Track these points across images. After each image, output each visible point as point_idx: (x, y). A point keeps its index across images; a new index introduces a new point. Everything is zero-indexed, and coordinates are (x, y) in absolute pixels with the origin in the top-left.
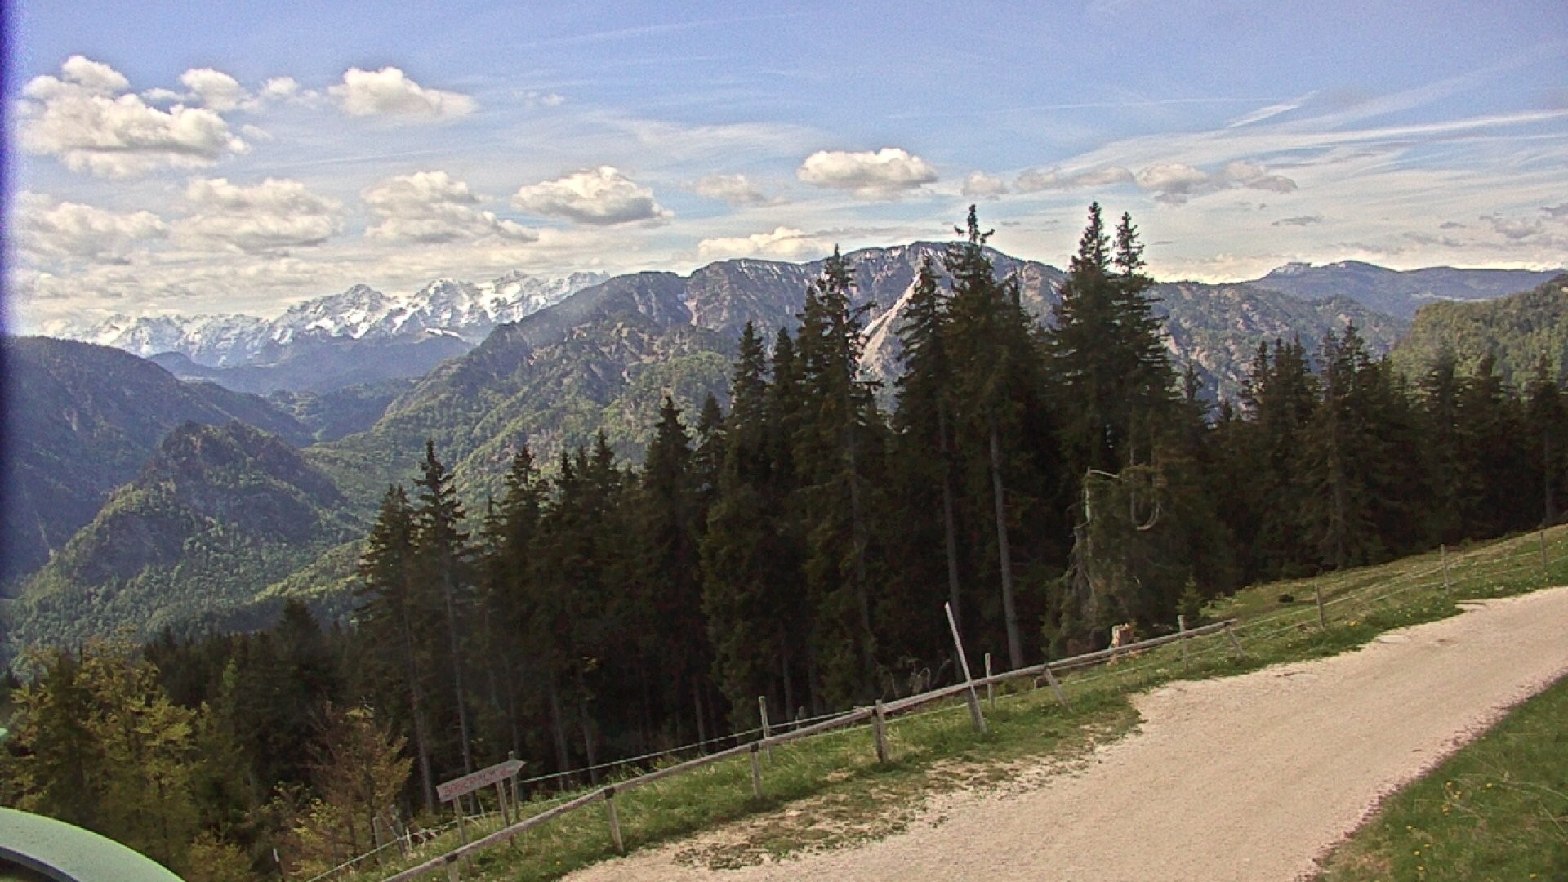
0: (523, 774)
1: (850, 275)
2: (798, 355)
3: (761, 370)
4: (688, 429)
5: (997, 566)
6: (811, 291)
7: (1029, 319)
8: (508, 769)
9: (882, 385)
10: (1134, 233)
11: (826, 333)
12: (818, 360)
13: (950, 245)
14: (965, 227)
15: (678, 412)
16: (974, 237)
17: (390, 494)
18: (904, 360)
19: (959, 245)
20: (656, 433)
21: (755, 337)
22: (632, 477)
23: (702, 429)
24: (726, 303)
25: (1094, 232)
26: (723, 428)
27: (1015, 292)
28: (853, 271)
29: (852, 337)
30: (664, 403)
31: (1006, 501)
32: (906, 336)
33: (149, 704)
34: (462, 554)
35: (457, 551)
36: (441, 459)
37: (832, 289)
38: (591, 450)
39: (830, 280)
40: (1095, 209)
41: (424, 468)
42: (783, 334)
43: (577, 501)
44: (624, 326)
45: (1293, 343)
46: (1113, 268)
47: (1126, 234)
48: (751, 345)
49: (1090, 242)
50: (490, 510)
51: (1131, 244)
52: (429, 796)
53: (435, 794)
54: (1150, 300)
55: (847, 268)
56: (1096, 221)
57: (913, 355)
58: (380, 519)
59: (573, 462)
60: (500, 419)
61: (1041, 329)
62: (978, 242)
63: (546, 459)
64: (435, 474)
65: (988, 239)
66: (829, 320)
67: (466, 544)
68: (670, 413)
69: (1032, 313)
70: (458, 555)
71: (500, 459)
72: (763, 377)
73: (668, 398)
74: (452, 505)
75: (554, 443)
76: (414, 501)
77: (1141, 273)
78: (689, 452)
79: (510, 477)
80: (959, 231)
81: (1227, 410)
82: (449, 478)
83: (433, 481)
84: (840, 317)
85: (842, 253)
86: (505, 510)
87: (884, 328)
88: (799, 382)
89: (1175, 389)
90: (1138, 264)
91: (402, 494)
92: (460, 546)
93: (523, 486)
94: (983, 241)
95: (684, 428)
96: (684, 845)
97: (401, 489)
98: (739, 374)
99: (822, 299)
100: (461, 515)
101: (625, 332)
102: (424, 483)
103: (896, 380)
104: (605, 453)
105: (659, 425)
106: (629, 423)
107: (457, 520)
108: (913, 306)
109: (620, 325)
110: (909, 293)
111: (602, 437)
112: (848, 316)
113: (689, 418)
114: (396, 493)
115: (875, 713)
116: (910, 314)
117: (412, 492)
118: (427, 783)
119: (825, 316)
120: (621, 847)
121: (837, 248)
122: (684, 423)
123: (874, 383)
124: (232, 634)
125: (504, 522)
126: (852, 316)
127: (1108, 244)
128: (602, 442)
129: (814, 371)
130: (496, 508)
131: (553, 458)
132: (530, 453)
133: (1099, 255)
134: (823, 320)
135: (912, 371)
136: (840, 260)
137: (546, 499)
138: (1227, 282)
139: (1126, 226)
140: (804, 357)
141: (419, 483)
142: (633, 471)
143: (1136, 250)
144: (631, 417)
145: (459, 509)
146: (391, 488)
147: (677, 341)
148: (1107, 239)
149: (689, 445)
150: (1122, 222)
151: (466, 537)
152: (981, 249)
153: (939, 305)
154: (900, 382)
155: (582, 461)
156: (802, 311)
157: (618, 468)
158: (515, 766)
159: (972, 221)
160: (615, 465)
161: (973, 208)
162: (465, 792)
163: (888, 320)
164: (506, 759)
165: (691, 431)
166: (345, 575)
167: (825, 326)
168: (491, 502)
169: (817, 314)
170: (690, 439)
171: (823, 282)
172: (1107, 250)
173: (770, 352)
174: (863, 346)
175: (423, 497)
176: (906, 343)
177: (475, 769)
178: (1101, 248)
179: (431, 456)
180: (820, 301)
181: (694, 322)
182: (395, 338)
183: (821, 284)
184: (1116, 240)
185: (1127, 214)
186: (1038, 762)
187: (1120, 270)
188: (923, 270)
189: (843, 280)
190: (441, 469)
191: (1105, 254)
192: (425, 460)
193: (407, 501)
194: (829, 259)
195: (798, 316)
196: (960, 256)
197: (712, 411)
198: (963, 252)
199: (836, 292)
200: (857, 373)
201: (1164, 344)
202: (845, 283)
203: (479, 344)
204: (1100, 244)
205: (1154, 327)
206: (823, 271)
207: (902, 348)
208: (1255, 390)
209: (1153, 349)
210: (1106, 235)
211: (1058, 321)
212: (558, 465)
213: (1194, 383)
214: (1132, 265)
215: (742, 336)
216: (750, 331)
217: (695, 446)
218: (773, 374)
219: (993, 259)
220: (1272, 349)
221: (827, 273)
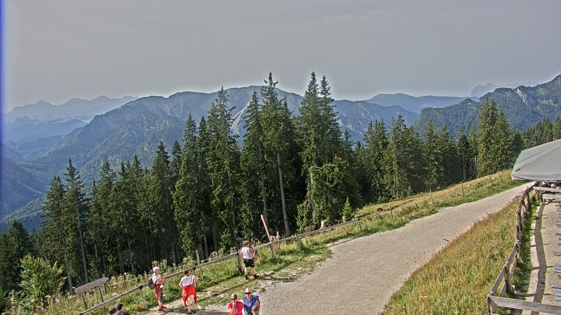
1: (227, 97)
2: (208, 126)
3: (195, 132)
4: (168, 154)
5: (280, 201)
6: (213, 104)
8: (103, 281)
9: (239, 137)
10: (327, 83)
11: (219, 118)
12: (215, 128)
13: (263, 87)
14: (268, 81)
15: (164, 147)
16: (271, 84)
17: (55, 179)
18: (246, 128)
19: (266, 87)
20: (157, 155)
21: (192, 120)
22: (147, 171)
23: (174, 153)
24: (182, 108)
25: (313, 83)
26: (181, 153)
27: (286, 104)
29: (228, 120)
30: (159, 144)
31: (283, 177)
32: (248, 119)
34: (84, 201)
35: (81, 200)
36: (74, 165)
37: (220, 102)
38: (132, 162)
39: (220, 99)
40: (313, 74)
41: (68, 169)
42: (203, 120)
43: (127, 181)
44: (144, 116)
45: (381, 122)
46: (319, 95)
47: (324, 83)
49: (312, 86)
50: (94, 185)
51: (326, 87)
54: (332, 107)
55: (225, 95)
56: (314, 79)
57: (250, 126)
58: (51, 189)
59: (125, 166)
60: (97, 151)
61: (294, 117)
62: (273, 86)
63: (115, 165)
64: (72, 172)
65: (276, 85)
66: (219, 113)
67: (84, 198)
68: (162, 148)
69: (291, 112)
70: (82, 202)
71: (98, 165)
72: (195, 134)
73: (161, 143)
74: (79, 183)
75: (118, 159)
76: (64, 182)
77: (329, 97)
78: (168, 162)
79: (101, 172)
80: (266, 82)
81: (359, 144)
82: (78, 173)
83: (72, 174)
84: (223, 112)
85: (224, 89)
86: (100, 184)
87: (239, 116)
88: (208, 136)
89: (341, 137)
90: (328, 94)
91: (59, 179)
92: (82, 198)
93: (107, 175)
94: (274, 85)
95: (167, 153)
97: (58, 177)
98: (186, 133)
99: (217, 106)
100: (83, 186)
101: (145, 118)
102: (68, 175)
103: (244, 135)
104: (137, 163)
105: (158, 152)
106: (146, 151)
107: (81, 188)
108: (250, 109)
109: (143, 115)
110: (248, 105)
111: (136, 157)
112: (226, 112)
113: (169, 149)
114: (57, 179)
116: (249, 111)
117: (63, 178)
119: (218, 112)
121: (222, 88)
122: (166, 151)
123: (236, 136)
125: (100, 189)
126: (228, 112)
127: (318, 87)
128: (136, 159)
129: (214, 132)
130: (96, 183)
131: (118, 165)
132: (109, 164)
133: (315, 91)
134: (217, 114)
135: (249, 132)
136: (224, 92)
137: (116, 180)
138: (359, 100)
139: (324, 80)
140: (210, 127)
141: (66, 175)
142: (148, 169)
143: (328, 89)
144: (147, 150)
145: (82, 184)
146: (55, 177)
147: (164, 121)
148: (318, 85)
149: (168, 160)
150: (323, 79)
151: (84, 194)
152: (273, 88)
153: (259, 108)
155: (128, 166)
156: (210, 111)
157: (142, 168)
158: (105, 279)
159: (270, 78)
161: (271, 74)
162: (86, 290)
163: (241, 114)
164: (102, 277)
165: (169, 154)
166: (37, 210)
167: (218, 116)
168: (95, 182)
169: (215, 111)
170: (169, 157)
172: (318, 89)
173: (198, 125)
174: (232, 123)
175: (68, 180)
176: (246, 122)
177: (89, 281)
178: (315, 88)
179: (71, 165)
180: (216, 107)
181: (170, 115)
182: (56, 121)
183: (217, 100)
184: (321, 86)
185: (324, 76)
186: (296, 269)
187: (322, 96)
188: (253, 96)
189: (224, 99)
190: (75, 170)
191: (317, 90)
192: (68, 166)
193: (62, 182)
194: (219, 92)
195: (208, 112)
196: (266, 91)
197: (177, 147)
198: (267, 89)
199: (222, 103)
200: (230, 132)
201: (337, 122)
202: (225, 100)
203: (89, 122)
204: (316, 87)
205: (334, 116)
206: (217, 96)
207: (246, 124)
208: (368, 138)
209: (333, 124)
210: (317, 84)
211: (301, 114)
212: (120, 168)
213: (348, 135)
214: (326, 94)
215: (188, 120)
216: (190, 117)
217: (171, 160)
218: (199, 133)
219: (278, 92)
220: (374, 124)
221: (219, 97)
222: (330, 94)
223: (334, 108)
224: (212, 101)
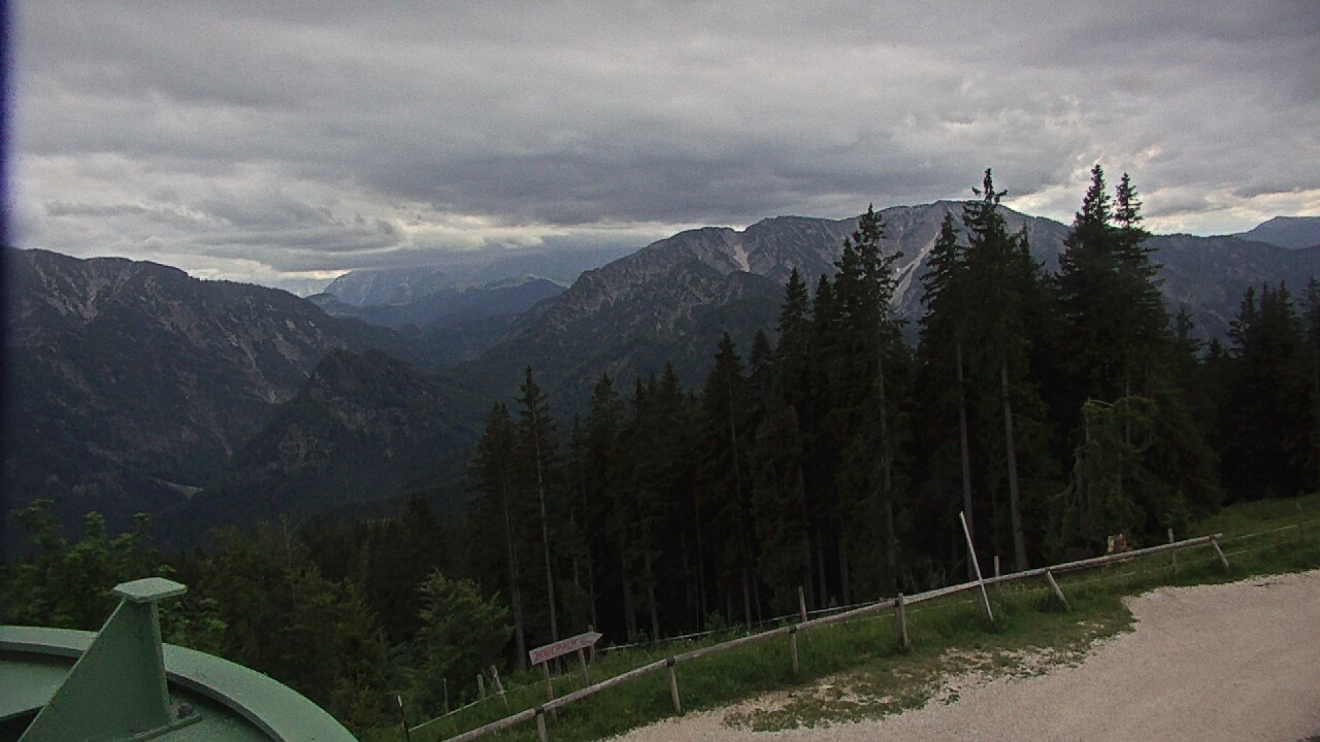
0: (599, 645)
1: (881, 229)
2: (835, 297)
3: (804, 310)
4: (741, 359)
5: (1005, 481)
6: (847, 244)
7: (1037, 266)
8: (589, 639)
9: (908, 323)
10: (1132, 192)
11: (861, 277)
12: (852, 301)
13: (969, 203)
14: (982, 188)
15: (734, 345)
16: (989, 197)
17: (495, 410)
18: (926, 303)
19: (977, 204)
20: (714, 362)
21: (800, 283)
22: (693, 399)
23: (754, 360)
24: (774, 253)
25: (1095, 192)
26: (769, 359)
27: (1025, 244)
28: (883, 226)
29: (883, 282)
30: (721, 337)
31: (1014, 425)
32: (927, 282)
33: (303, 574)
34: (554, 460)
35: (549, 458)
36: (537, 381)
37: (866, 241)
38: (659, 378)
39: (864, 233)
40: (1097, 171)
41: (523, 389)
42: (823, 280)
43: (647, 419)
44: (688, 273)
45: (1278, 288)
46: (1112, 223)
47: (1125, 193)
48: (795, 288)
49: (1092, 200)
50: (577, 424)
51: (1130, 202)
52: (523, 660)
53: (528, 657)
54: (1146, 250)
55: (878, 224)
56: (1098, 181)
57: (935, 297)
58: (487, 431)
59: (645, 386)
60: (585, 350)
61: (1046, 276)
62: (993, 201)
63: (622, 383)
65: (1002, 198)
66: (862, 267)
67: (556, 453)
68: (727, 346)
69: (1040, 263)
71: (585, 381)
72: (804, 316)
73: (726, 334)
74: (546, 420)
75: (629, 370)
76: (515, 417)
77: (1139, 226)
78: (741, 379)
79: (593, 398)
80: (977, 192)
81: (1215, 347)
82: (545, 397)
83: (530, 400)
84: (872, 266)
85: (875, 210)
86: (589, 425)
87: (910, 274)
88: (835, 320)
89: (1167, 328)
90: (1137, 219)
91: (504, 411)
92: (551, 454)
93: (604, 406)
94: (997, 200)
95: (738, 358)
96: (732, 709)
97: (504, 406)
98: (784, 314)
99: (857, 248)
100: (552, 429)
101: (689, 277)
102: (523, 401)
103: (920, 319)
104: (671, 379)
105: (717, 356)
106: (692, 353)
107: (550, 432)
108: (935, 256)
109: (686, 271)
110: (932, 245)
111: (669, 367)
112: (879, 265)
113: (743, 349)
114: (500, 410)
115: (897, 604)
116: (933, 262)
117: (513, 408)
118: (522, 648)
119: (860, 264)
120: (679, 708)
121: (871, 207)
122: (738, 354)
123: (901, 321)
124: (368, 522)
125: (588, 435)
126: (883, 264)
127: (1109, 202)
128: (670, 370)
129: (849, 310)
130: (581, 423)
131: (629, 382)
132: (610, 378)
133: (1100, 212)
134: (857, 268)
135: (933, 311)
136: (873, 217)
137: (622, 417)
138: (1217, 234)
139: (1125, 185)
140: (841, 299)
141: (519, 401)
142: (694, 394)
143: (1134, 207)
144: (694, 349)
145: (552, 423)
146: (496, 407)
147: (733, 285)
148: (1108, 198)
149: (742, 374)
150: (1122, 183)
151: (557, 446)
152: (995, 206)
153: (958, 255)
154: (923, 321)
155: (652, 385)
156: (840, 260)
157: (682, 392)
158: (593, 637)
159: (988, 183)
160: (680, 389)
161: (988, 172)
162: (551, 657)
163: (913, 269)
164: (587, 631)
165: (745, 361)
166: (457, 475)
167: (860, 272)
168: (577, 419)
169: (853, 262)
170: (743, 368)
171: (859, 235)
172: (1108, 207)
173: (811, 294)
174: (892, 289)
175: (522, 413)
176: (927, 287)
177: (560, 639)
178: (1102, 205)
179: (529, 380)
180: (855, 251)
181: (747, 270)
182: (501, 282)
183: (857, 236)
184: (1117, 199)
185: (1126, 175)
186: (1039, 653)
187: (1119, 225)
188: (944, 225)
189: (875, 233)
190: (537, 390)
191: (1106, 210)
192: (525, 383)
193: (509, 416)
194: (863, 216)
195: (836, 264)
196: (977, 213)
197: (761, 343)
198: (980, 209)
199: (869, 243)
200: (886, 312)
201: (1159, 289)
202: (876, 237)
203: (569, 287)
204: (1101, 201)
205: (1149, 274)
206: (858, 226)
207: (925, 292)
208: (1242, 330)
209: (1149, 294)
210: (1106, 194)
211: (1063, 269)
212: (632, 388)
213: (1186, 324)
214: (1131, 220)
215: (789, 281)
216: (795, 276)
217: (747, 374)
218: (814, 313)
219: (1005, 214)
220: (1258, 294)
221: (861, 228)
222: (1140, 218)
223: (1150, 255)
224: (844, 238)
